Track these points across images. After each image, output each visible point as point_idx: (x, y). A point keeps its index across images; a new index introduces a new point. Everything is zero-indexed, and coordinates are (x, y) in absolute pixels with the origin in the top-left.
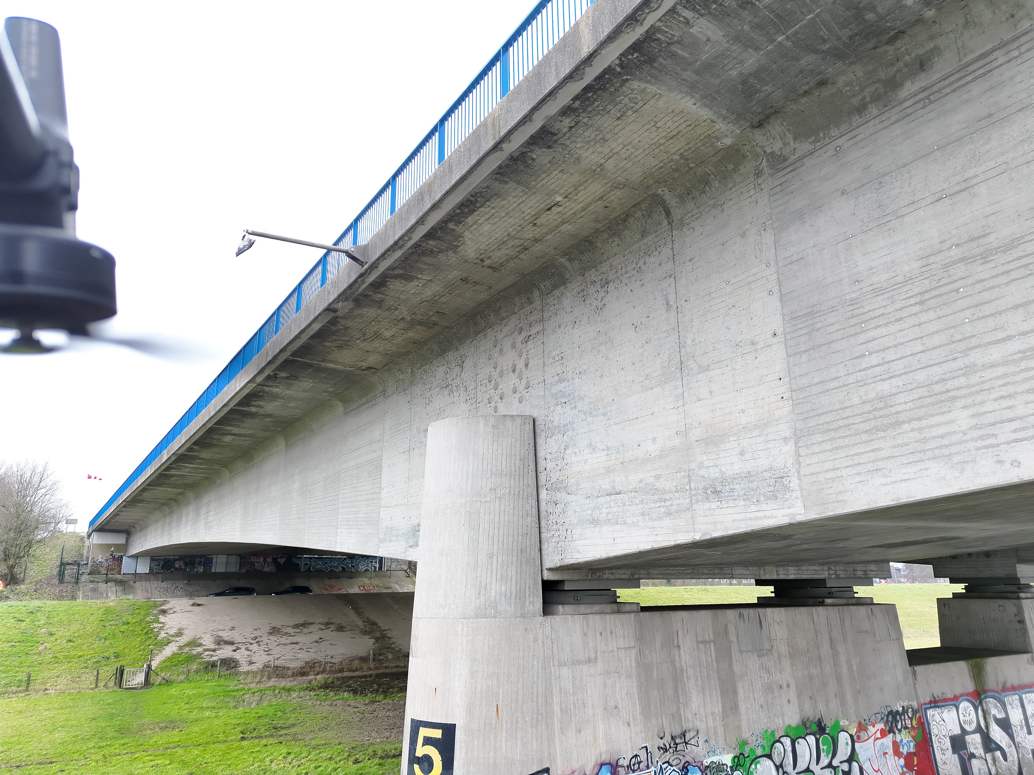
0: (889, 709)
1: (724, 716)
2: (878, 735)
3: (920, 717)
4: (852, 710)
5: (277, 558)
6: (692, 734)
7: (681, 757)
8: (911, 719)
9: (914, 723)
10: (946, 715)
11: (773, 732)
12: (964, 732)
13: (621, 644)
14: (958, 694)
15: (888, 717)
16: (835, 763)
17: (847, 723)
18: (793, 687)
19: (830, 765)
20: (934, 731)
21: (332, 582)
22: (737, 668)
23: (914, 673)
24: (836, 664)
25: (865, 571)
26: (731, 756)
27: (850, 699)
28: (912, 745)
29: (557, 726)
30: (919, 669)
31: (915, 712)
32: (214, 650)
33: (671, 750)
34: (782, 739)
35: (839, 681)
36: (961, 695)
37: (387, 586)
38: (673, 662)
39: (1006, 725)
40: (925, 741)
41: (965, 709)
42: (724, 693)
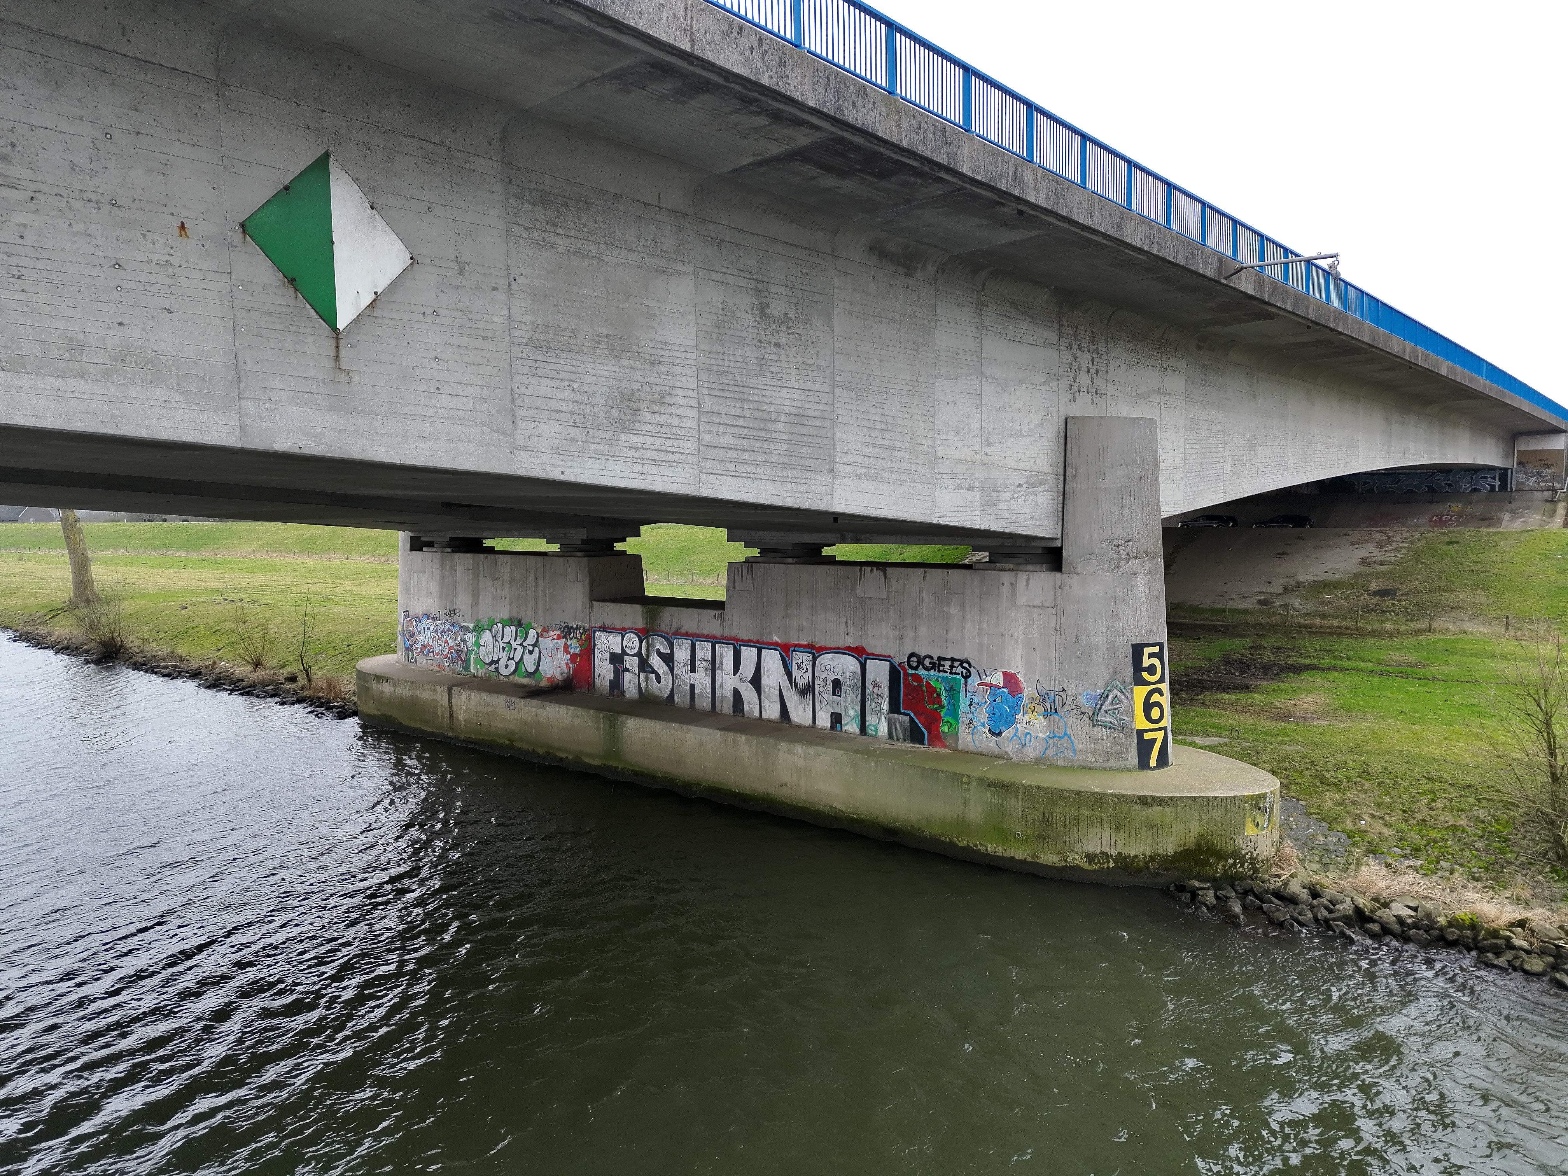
0: (566, 624)
1: (473, 605)
2: (555, 637)
3: (589, 635)
4: (541, 619)
6: (458, 611)
8: (582, 634)
9: (583, 637)
10: (612, 638)
11: (494, 619)
12: (624, 653)
14: (626, 626)
15: (564, 628)
16: (524, 644)
17: (536, 625)
18: (508, 599)
20: (598, 646)
22: (481, 584)
23: (591, 606)
26: (473, 625)
27: (540, 612)
28: (578, 649)
30: (596, 603)
31: (585, 630)
34: (498, 624)
35: (536, 600)
36: (629, 629)
39: (668, 659)
40: (589, 650)
41: (630, 639)
42: (473, 596)
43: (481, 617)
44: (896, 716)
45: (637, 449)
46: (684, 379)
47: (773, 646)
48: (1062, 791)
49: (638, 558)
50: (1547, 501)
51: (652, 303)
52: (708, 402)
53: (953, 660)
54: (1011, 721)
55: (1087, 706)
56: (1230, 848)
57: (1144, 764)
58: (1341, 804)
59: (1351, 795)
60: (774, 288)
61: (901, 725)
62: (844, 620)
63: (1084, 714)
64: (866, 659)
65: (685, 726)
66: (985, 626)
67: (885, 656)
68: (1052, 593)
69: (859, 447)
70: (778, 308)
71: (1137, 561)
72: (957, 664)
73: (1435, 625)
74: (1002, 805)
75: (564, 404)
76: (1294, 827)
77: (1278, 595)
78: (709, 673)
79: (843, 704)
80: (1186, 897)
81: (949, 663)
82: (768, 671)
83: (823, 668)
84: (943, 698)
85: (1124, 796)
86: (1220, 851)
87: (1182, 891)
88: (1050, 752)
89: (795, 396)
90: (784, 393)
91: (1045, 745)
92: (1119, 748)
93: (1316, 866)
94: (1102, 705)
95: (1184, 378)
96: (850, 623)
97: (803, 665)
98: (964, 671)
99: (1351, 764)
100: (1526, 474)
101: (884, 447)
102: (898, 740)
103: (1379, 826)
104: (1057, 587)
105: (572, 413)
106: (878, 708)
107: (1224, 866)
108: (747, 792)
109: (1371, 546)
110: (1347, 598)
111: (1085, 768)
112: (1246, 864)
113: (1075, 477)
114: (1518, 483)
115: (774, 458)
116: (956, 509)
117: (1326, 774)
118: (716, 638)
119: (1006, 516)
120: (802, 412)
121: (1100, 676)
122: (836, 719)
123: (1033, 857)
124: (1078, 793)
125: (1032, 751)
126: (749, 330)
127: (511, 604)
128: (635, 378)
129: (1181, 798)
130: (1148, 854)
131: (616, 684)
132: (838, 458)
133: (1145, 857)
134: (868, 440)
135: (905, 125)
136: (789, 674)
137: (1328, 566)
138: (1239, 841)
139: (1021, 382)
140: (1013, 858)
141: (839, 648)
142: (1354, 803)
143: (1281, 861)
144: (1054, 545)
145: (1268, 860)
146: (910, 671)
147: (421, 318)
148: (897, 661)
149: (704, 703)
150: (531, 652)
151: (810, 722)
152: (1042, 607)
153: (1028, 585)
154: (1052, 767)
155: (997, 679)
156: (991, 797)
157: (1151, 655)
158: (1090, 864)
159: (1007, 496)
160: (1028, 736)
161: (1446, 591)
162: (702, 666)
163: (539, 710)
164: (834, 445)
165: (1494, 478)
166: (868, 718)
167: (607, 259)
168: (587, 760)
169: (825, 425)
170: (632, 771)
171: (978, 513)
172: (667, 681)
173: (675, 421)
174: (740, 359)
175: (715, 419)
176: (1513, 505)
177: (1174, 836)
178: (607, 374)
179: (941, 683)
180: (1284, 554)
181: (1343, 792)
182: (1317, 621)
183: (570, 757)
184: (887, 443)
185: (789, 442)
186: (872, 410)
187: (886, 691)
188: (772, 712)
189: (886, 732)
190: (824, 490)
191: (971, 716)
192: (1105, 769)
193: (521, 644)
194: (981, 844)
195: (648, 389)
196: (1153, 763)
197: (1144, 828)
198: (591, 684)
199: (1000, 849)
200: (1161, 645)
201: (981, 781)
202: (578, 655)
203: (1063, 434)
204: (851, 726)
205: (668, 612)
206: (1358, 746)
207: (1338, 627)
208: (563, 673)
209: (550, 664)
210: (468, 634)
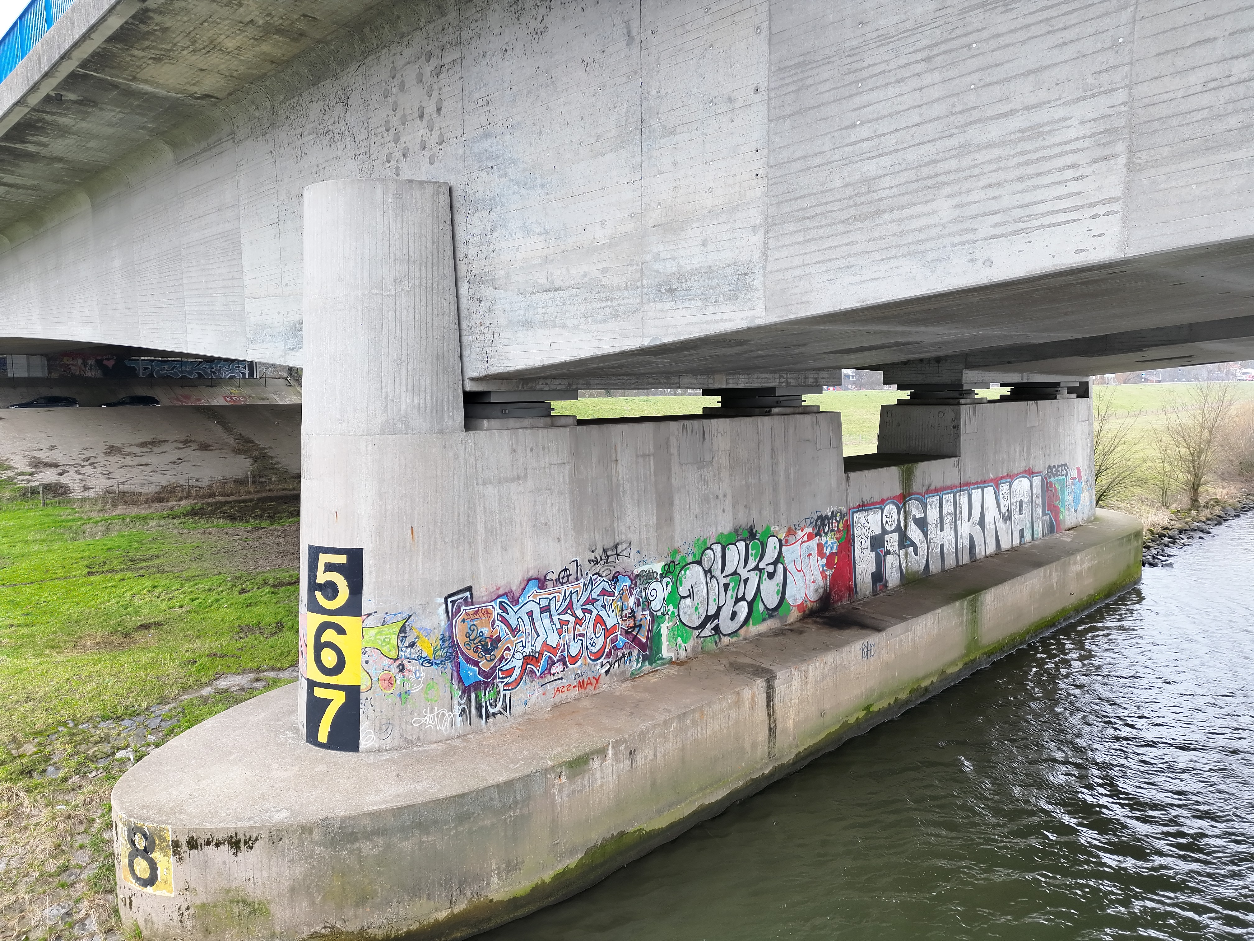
0: (819, 514)
1: (659, 527)
2: (806, 538)
3: (846, 521)
4: (784, 516)
5: (102, 360)
6: (624, 546)
7: (612, 568)
8: (838, 522)
9: (841, 525)
10: (871, 518)
11: (705, 540)
13: (555, 459)
14: (885, 498)
15: (817, 521)
16: (762, 566)
17: (777, 528)
18: (729, 497)
19: (756, 568)
20: (858, 532)
21: (186, 391)
22: (675, 481)
23: (848, 480)
24: (774, 473)
25: (816, 378)
26: (663, 564)
27: (783, 506)
28: (835, 546)
29: (481, 545)
30: (852, 475)
31: (843, 516)
32: (31, 474)
33: (602, 562)
34: (713, 547)
35: (775, 489)
36: (888, 499)
37: (263, 396)
38: (609, 477)
39: (922, 524)
40: (846, 543)
42: (660, 505)
43: (678, 544)
47: (989, 483)
53: (1063, 465)
62: (1023, 448)
64: (1032, 478)
66: (1071, 438)
67: (1040, 472)
72: (1064, 468)
78: (953, 526)
79: (1025, 519)
81: (1061, 468)
82: (988, 508)
83: (1016, 493)
84: (1060, 494)
91: (1088, 510)
96: (1025, 451)
97: (1007, 495)
98: (1066, 472)
102: (1046, 536)
106: (1039, 515)
114: (261, 372)
122: (1022, 533)
131: (879, 575)
136: (999, 506)
146: (1049, 480)
148: (1043, 474)
149: (951, 562)
150: (771, 576)
162: (947, 520)
165: (245, 368)
172: (923, 549)
179: (1059, 484)
187: (1042, 499)
188: (992, 546)
189: (1042, 531)
191: (1069, 502)
198: (852, 588)
202: (836, 554)
204: (1028, 536)
208: (819, 588)
209: (800, 583)
210: (653, 586)
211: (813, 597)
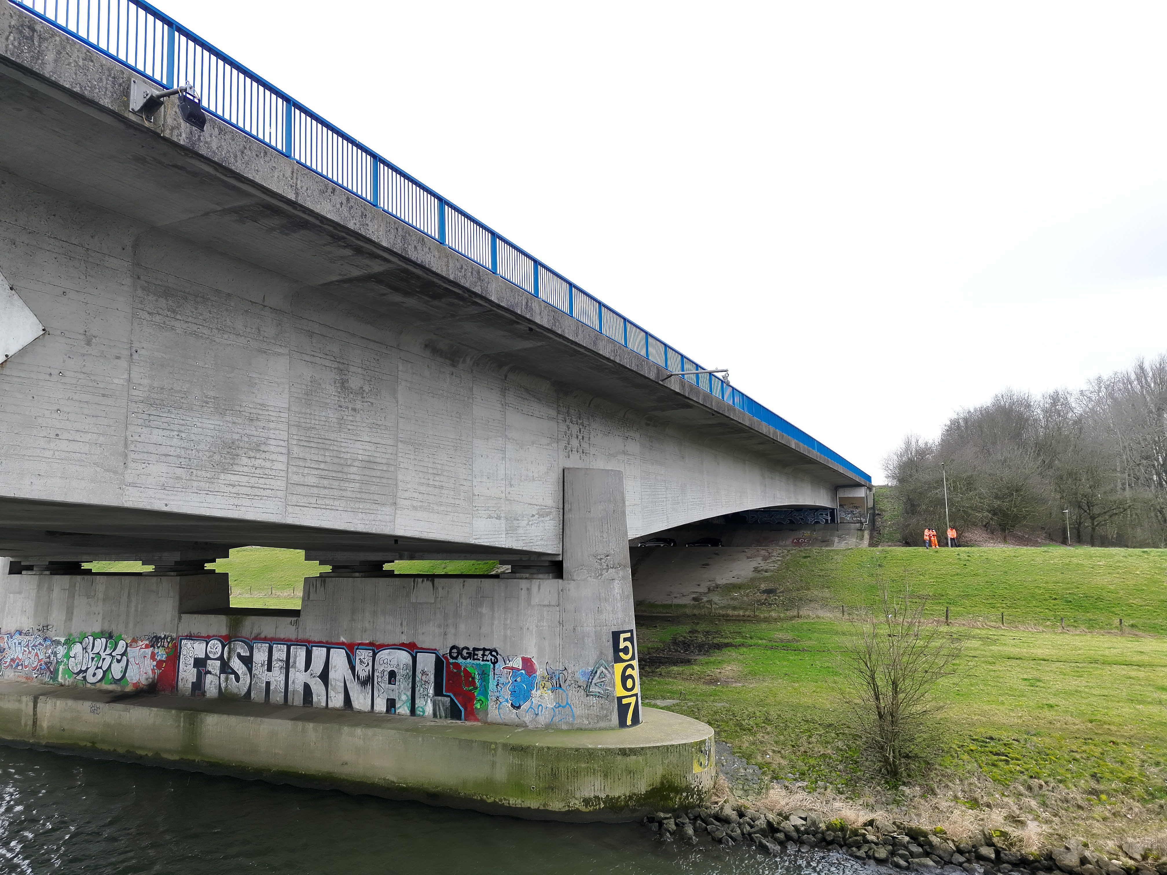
0: (155, 635)
1: (65, 622)
2: (143, 646)
3: (175, 643)
4: (131, 631)
7: (45, 635)
8: (169, 643)
9: (170, 645)
10: (197, 645)
11: (85, 633)
12: (207, 657)
14: (211, 634)
15: (153, 638)
16: (113, 654)
18: (101, 614)
20: (184, 652)
22: (76, 602)
23: (180, 618)
26: (64, 639)
27: (131, 625)
28: (164, 656)
30: (183, 615)
33: (41, 631)
34: (88, 637)
35: (128, 616)
36: (214, 636)
39: (247, 661)
40: (174, 656)
41: (214, 645)
42: (67, 613)
43: (73, 631)
44: (440, 698)
45: (234, 486)
46: (277, 432)
47: (340, 645)
48: (565, 749)
49: (226, 575)
50: (858, 530)
51: (254, 375)
52: (296, 450)
53: (484, 650)
54: (527, 696)
55: (582, 680)
56: (684, 785)
57: (622, 723)
58: (754, 744)
59: (759, 736)
60: (352, 369)
61: (443, 705)
62: (400, 622)
63: (580, 687)
64: (417, 653)
65: (259, 719)
66: (509, 622)
67: (432, 650)
68: (556, 595)
69: (416, 487)
70: (355, 383)
71: (614, 570)
72: (487, 653)
73: (801, 613)
74: (521, 765)
75: (173, 449)
76: (725, 764)
77: (705, 594)
78: (284, 671)
79: (397, 691)
80: (655, 826)
81: (480, 653)
82: (335, 667)
83: (382, 662)
84: (477, 681)
85: (609, 750)
86: (677, 787)
87: (653, 822)
88: (557, 719)
89: (367, 448)
90: (358, 445)
91: (552, 714)
92: (605, 712)
93: (740, 793)
94: (592, 679)
95: (638, 444)
96: (404, 624)
97: (365, 661)
98: (493, 658)
99: (758, 714)
100: (845, 512)
101: (435, 487)
102: (440, 717)
103: (778, 759)
104: (560, 590)
105: (179, 457)
106: (425, 693)
107: (680, 799)
108: (312, 772)
109: (759, 559)
110: (747, 595)
111: (581, 729)
112: (695, 796)
113: (570, 510)
114: (841, 518)
115: (349, 494)
116: (487, 533)
117: (743, 722)
118: (291, 641)
119: (524, 538)
120: (372, 459)
121: (591, 655)
122: (391, 704)
123: (544, 806)
124: (577, 750)
125: (543, 719)
126: (332, 397)
127: (104, 618)
128: (236, 430)
129: (649, 748)
130: (628, 794)
131: (198, 686)
132: (400, 494)
133: (626, 797)
134: (423, 481)
135: (451, 265)
136: (353, 668)
137: (734, 573)
138: (689, 778)
139: (533, 443)
140: (529, 808)
141: (395, 645)
142: (761, 742)
143: (716, 789)
144: (557, 559)
145: (709, 791)
146: (451, 661)
147: (47, 377)
148: (441, 653)
149: (277, 697)
150: (119, 661)
151: (369, 708)
152: (549, 606)
153: (539, 589)
154: (559, 730)
155: (518, 663)
156: (512, 759)
157: (625, 640)
158: (586, 807)
159: (524, 523)
160: (540, 707)
161: (806, 590)
162: (277, 665)
163: (122, 713)
164: (396, 484)
165: (827, 515)
166: (417, 701)
167: (218, 340)
168: (165, 756)
169: (390, 470)
170: (208, 762)
171: (504, 536)
172: (245, 680)
173: (268, 464)
174: (323, 419)
175: (301, 464)
176: (840, 532)
177: (645, 778)
178: (212, 427)
179: (476, 669)
180: (707, 565)
181: (754, 734)
182: (730, 612)
183: (150, 754)
184: (437, 483)
185: (361, 482)
186: (426, 459)
187: (432, 677)
188: (337, 701)
189: (431, 712)
190: (388, 518)
191: (498, 694)
192: (595, 729)
193: (110, 654)
194: (505, 799)
195: (246, 439)
196: (629, 722)
197: (624, 774)
198: (174, 686)
199: (519, 801)
200: (631, 631)
201: (505, 746)
202: (164, 661)
203: (562, 480)
204: (403, 709)
205: (249, 621)
206: (762, 700)
207: (744, 616)
208: (149, 678)
209: (136, 671)
210: (59, 647)
211: (144, 682)
